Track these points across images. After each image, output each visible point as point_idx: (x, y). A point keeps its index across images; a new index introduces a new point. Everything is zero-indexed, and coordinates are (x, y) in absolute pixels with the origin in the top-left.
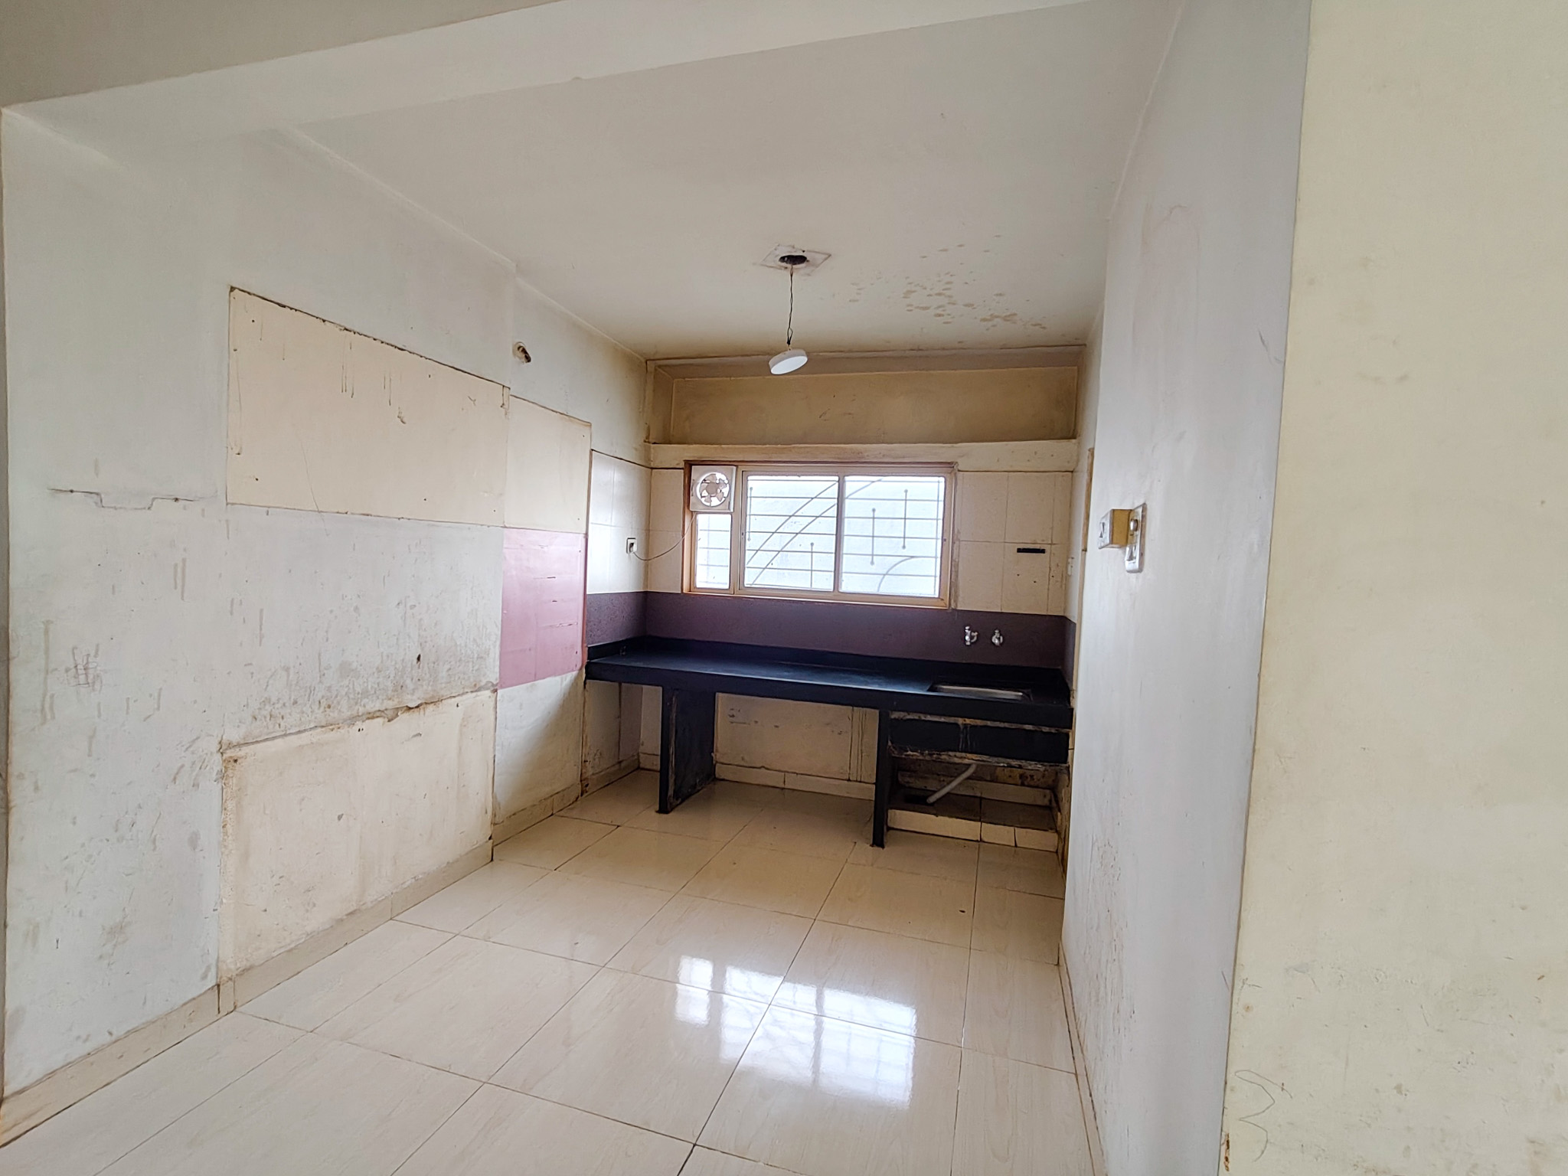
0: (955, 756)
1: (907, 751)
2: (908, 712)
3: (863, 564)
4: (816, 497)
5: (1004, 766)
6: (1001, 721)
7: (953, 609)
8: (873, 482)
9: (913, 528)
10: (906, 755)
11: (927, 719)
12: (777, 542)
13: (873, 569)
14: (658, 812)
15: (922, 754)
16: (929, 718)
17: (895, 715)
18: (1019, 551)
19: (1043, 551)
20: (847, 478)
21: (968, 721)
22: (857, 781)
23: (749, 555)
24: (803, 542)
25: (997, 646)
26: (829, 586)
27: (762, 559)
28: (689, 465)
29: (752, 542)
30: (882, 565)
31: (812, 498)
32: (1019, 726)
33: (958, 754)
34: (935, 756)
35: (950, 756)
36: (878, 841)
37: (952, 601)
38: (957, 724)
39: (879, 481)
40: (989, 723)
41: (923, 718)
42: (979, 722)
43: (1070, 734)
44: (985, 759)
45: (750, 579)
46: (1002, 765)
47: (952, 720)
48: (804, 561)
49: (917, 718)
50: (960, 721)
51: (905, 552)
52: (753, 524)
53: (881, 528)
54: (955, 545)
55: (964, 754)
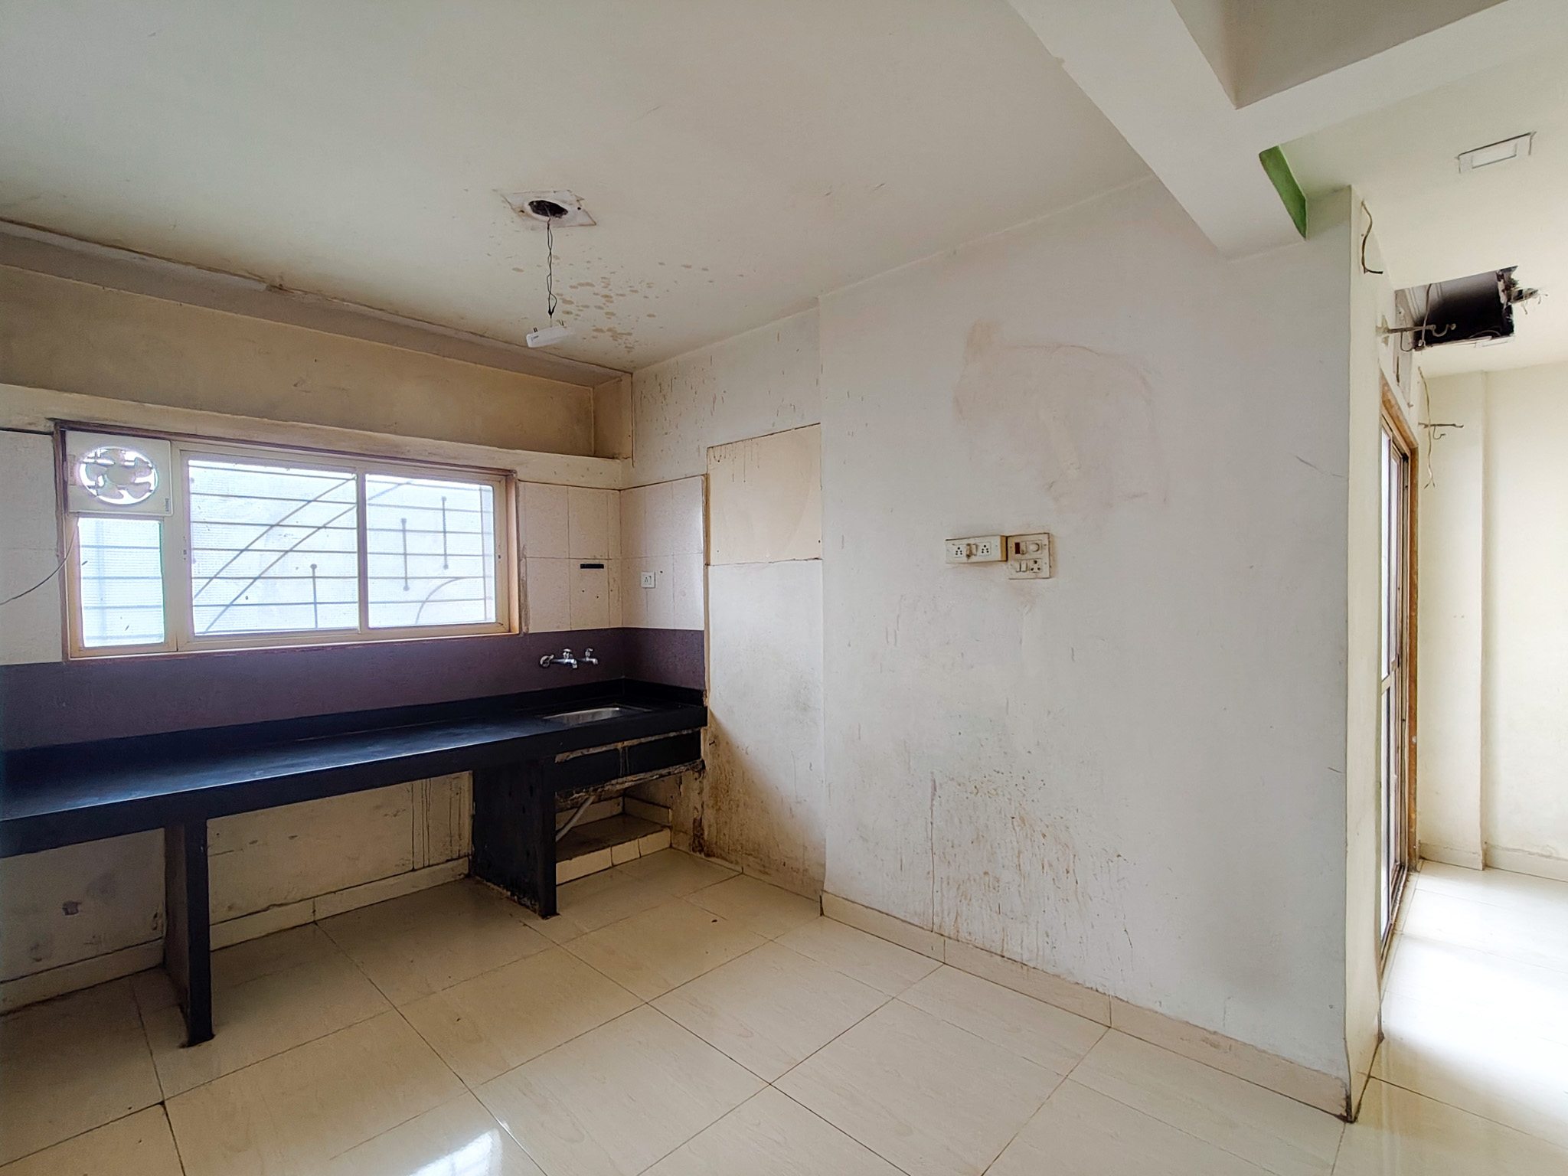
0: (617, 783)
1: (573, 795)
2: (572, 751)
3: (395, 590)
4: (315, 500)
5: (657, 778)
6: (652, 736)
7: (525, 634)
8: (399, 484)
9: (455, 544)
10: (571, 800)
11: (590, 753)
12: (250, 564)
13: (411, 595)
14: (183, 1046)
15: (587, 792)
16: (592, 751)
17: (559, 758)
18: (583, 566)
19: (601, 566)
20: (368, 477)
21: (626, 743)
22: (424, 867)
23: (197, 585)
24: (299, 564)
25: (596, 665)
26: (353, 622)
27: (224, 591)
28: (61, 429)
29: (202, 565)
30: (419, 590)
31: (309, 502)
32: (666, 735)
33: (620, 780)
34: (599, 790)
35: (613, 785)
36: (549, 910)
37: (523, 624)
38: (616, 750)
39: (408, 483)
40: (643, 740)
41: (586, 753)
42: (635, 742)
43: (702, 730)
44: (642, 777)
45: (203, 623)
46: (655, 777)
47: (611, 747)
48: (303, 591)
49: (580, 754)
50: (620, 745)
51: (448, 573)
52: (199, 537)
53: (415, 543)
54: (522, 562)
55: (624, 779)
